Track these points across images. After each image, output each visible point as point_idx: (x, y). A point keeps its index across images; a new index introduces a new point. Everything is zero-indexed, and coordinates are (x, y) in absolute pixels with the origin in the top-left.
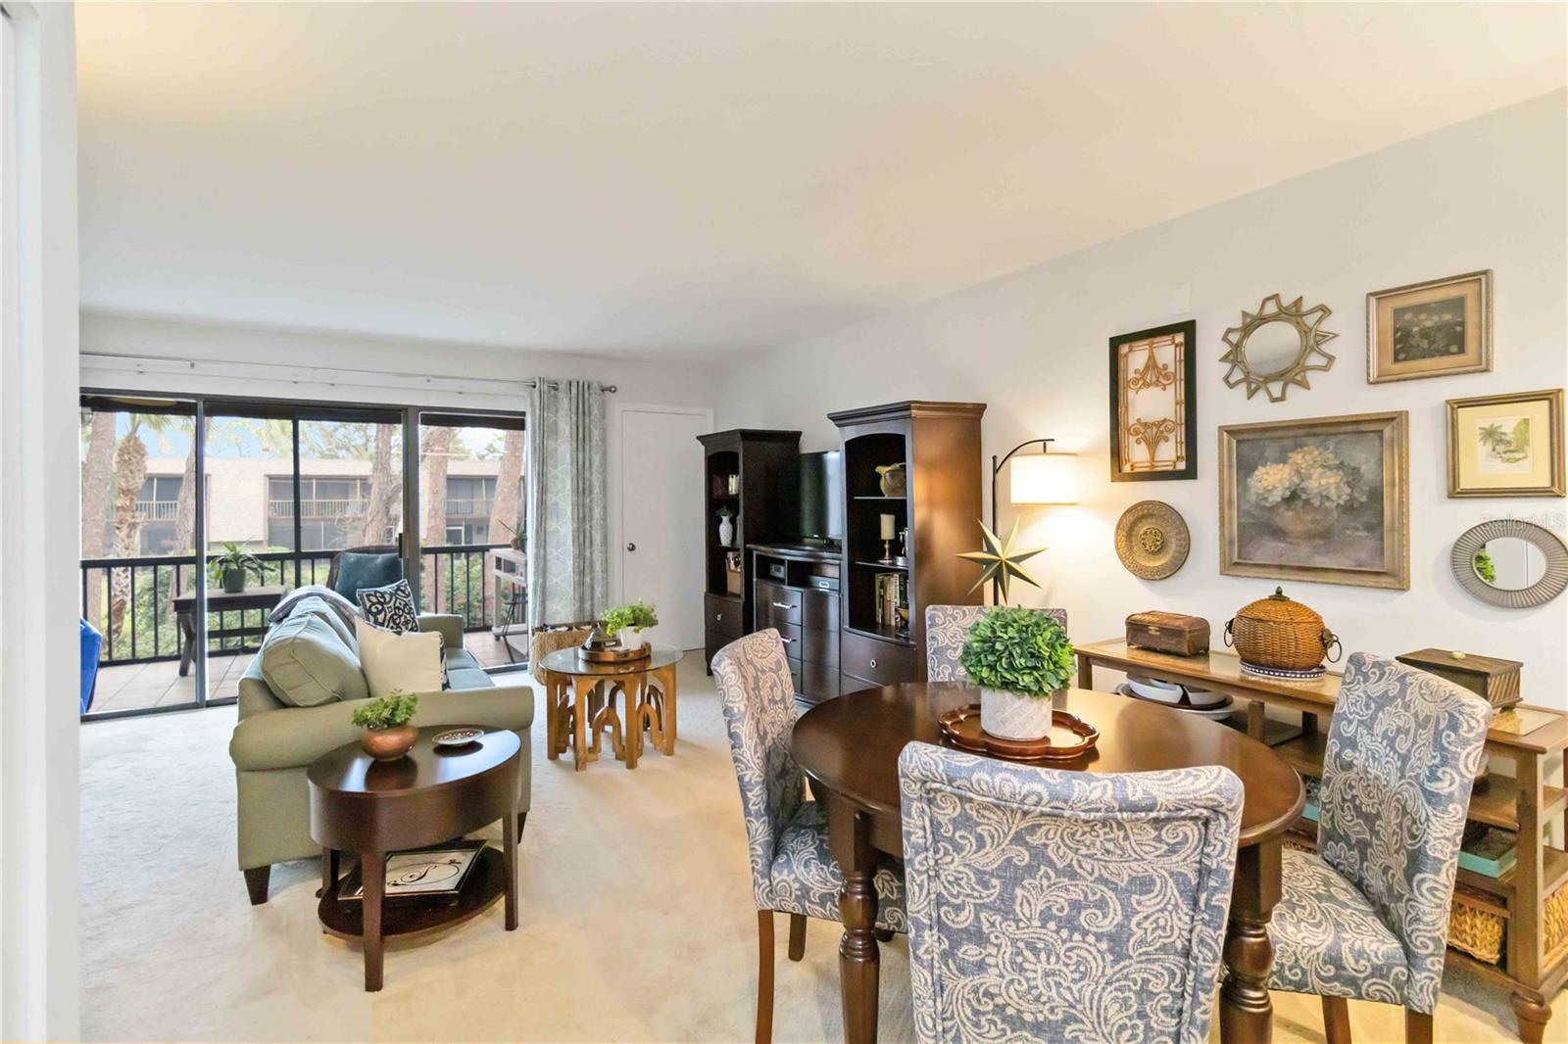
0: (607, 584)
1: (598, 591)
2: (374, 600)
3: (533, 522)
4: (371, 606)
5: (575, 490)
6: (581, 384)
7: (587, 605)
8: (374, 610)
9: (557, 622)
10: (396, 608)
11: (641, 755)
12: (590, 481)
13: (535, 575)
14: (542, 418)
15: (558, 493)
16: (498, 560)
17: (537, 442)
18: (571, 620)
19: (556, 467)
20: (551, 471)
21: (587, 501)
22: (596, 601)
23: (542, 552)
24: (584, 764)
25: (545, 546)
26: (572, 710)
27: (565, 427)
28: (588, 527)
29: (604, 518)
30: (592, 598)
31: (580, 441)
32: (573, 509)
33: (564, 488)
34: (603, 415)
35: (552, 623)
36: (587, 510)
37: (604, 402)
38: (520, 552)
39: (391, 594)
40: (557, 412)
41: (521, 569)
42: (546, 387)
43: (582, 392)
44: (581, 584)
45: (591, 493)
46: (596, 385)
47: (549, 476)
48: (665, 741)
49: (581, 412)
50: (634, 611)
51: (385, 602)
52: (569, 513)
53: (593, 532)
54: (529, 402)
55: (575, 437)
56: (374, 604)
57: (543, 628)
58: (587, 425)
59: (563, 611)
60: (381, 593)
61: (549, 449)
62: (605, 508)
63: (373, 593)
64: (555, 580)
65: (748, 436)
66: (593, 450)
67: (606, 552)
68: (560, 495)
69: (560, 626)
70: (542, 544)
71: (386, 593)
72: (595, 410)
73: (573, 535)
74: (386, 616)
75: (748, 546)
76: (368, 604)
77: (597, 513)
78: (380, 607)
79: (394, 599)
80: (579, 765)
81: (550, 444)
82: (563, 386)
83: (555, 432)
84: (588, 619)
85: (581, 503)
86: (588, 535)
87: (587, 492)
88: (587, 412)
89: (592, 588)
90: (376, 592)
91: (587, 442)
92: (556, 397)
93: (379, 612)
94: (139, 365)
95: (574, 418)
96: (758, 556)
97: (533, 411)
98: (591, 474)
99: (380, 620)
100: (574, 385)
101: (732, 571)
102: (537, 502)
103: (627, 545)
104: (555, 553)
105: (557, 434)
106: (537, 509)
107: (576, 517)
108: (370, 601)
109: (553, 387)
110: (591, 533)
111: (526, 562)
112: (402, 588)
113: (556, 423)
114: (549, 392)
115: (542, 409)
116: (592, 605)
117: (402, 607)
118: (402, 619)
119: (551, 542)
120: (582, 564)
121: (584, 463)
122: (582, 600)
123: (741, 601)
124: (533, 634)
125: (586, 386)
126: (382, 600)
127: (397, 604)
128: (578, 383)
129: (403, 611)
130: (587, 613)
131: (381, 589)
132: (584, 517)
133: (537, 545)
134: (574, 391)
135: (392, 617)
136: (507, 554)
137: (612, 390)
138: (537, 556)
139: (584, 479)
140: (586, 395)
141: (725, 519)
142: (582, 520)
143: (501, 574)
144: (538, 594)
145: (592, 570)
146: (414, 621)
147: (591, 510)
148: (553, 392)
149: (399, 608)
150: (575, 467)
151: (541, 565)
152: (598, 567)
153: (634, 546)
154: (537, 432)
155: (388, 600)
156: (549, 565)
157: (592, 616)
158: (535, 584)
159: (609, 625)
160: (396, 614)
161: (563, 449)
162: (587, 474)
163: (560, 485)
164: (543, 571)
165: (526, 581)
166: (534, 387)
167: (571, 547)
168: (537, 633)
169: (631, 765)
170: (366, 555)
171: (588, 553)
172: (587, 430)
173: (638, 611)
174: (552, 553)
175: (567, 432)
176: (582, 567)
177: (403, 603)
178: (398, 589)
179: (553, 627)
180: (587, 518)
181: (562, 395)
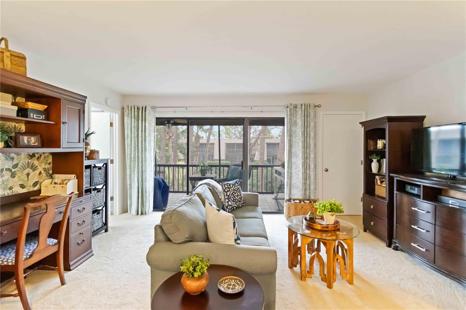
0: (316, 184)
1: (312, 187)
2: (226, 186)
3: (287, 158)
4: (225, 189)
5: (303, 147)
6: (306, 105)
7: (308, 192)
8: (226, 190)
9: (296, 198)
10: (234, 190)
11: (335, 281)
12: (309, 143)
13: (287, 179)
14: (291, 119)
15: (296, 148)
16: (276, 171)
17: (289, 128)
18: (301, 198)
19: (296, 137)
20: (294, 139)
21: (308, 151)
22: (311, 191)
23: (290, 170)
24: (305, 278)
25: (291, 168)
26: (299, 248)
27: (300, 122)
28: (308, 161)
29: (315, 158)
30: (310, 189)
31: (305, 127)
32: (302, 154)
33: (299, 146)
34: (315, 116)
35: (294, 198)
36: (308, 154)
37: (315, 112)
38: (283, 168)
39: (233, 185)
40: (296, 116)
41: (283, 175)
42: (292, 107)
43: (306, 107)
44: (305, 184)
45: (309, 148)
46: (312, 105)
47: (293, 141)
48: (348, 276)
49: (306, 116)
50: (331, 205)
51: (230, 188)
52: (301, 156)
53: (310, 163)
54: (286, 114)
55: (303, 126)
56: (226, 188)
57: (289, 200)
58: (308, 121)
59: (298, 194)
60: (229, 184)
61: (293, 131)
62: (315, 154)
63: (226, 184)
64: (295, 181)
65: (390, 119)
66: (311, 131)
67: (316, 172)
68: (297, 149)
69: (297, 200)
70: (290, 167)
71: (231, 184)
72: (312, 115)
73: (302, 164)
74: (230, 193)
75: (391, 175)
76: (224, 188)
77: (312, 156)
78: (228, 190)
79: (234, 186)
80: (302, 277)
81: (294, 129)
82: (299, 106)
83: (295, 123)
84: (308, 198)
85: (305, 152)
86: (308, 164)
87: (308, 147)
88: (308, 116)
89: (310, 185)
90: (227, 183)
91: (308, 128)
92: (296, 111)
93: (228, 191)
94: (174, 110)
95: (303, 118)
96: (397, 180)
97: (287, 117)
98: (310, 140)
99: (228, 194)
100: (303, 105)
101: (379, 185)
102: (288, 151)
103: (324, 169)
104: (295, 171)
105: (296, 125)
106: (288, 154)
107: (303, 157)
108: (225, 187)
109: (295, 107)
110: (309, 163)
111: (284, 173)
112: (237, 182)
113: (296, 121)
114: (294, 109)
115: (291, 115)
116: (310, 192)
117: (236, 190)
118: (236, 194)
119: (294, 167)
120: (305, 176)
121: (307, 136)
122: (305, 190)
123: (386, 202)
124: (286, 202)
125: (308, 105)
126: (229, 187)
127: (235, 189)
128: (305, 104)
129: (237, 191)
130: (308, 195)
131: (230, 182)
132: (307, 157)
133: (288, 167)
134: (303, 108)
135: (232, 193)
136: (279, 169)
137: (319, 106)
138: (288, 172)
139: (307, 142)
140: (308, 109)
141: (375, 160)
142: (306, 158)
143: (277, 175)
144: (288, 186)
145: (310, 179)
146: (241, 195)
147: (310, 154)
148: (295, 109)
149: (235, 190)
150: (303, 137)
151: (290, 176)
152: (312, 177)
153: (327, 170)
154: (289, 124)
155: (231, 187)
156: (293, 175)
157: (310, 197)
158: (287, 182)
159: (318, 210)
160: (234, 192)
161: (299, 130)
162: (308, 140)
163: (297, 145)
164: (290, 178)
165: (284, 180)
166: (288, 107)
167: (301, 169)
168: (287, 202)
169: (330, 286)
170: (237, 167)
171: (308, 172)
172: (308, 123)
173: (333, 205)
174: (294, 171)
175: (300, 124)
176: (306, 177)
177: (237, 188)
178: (236, 182)
179: (294, 200)
180: (308, 158)
181: (298, 110)
